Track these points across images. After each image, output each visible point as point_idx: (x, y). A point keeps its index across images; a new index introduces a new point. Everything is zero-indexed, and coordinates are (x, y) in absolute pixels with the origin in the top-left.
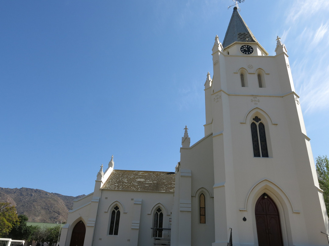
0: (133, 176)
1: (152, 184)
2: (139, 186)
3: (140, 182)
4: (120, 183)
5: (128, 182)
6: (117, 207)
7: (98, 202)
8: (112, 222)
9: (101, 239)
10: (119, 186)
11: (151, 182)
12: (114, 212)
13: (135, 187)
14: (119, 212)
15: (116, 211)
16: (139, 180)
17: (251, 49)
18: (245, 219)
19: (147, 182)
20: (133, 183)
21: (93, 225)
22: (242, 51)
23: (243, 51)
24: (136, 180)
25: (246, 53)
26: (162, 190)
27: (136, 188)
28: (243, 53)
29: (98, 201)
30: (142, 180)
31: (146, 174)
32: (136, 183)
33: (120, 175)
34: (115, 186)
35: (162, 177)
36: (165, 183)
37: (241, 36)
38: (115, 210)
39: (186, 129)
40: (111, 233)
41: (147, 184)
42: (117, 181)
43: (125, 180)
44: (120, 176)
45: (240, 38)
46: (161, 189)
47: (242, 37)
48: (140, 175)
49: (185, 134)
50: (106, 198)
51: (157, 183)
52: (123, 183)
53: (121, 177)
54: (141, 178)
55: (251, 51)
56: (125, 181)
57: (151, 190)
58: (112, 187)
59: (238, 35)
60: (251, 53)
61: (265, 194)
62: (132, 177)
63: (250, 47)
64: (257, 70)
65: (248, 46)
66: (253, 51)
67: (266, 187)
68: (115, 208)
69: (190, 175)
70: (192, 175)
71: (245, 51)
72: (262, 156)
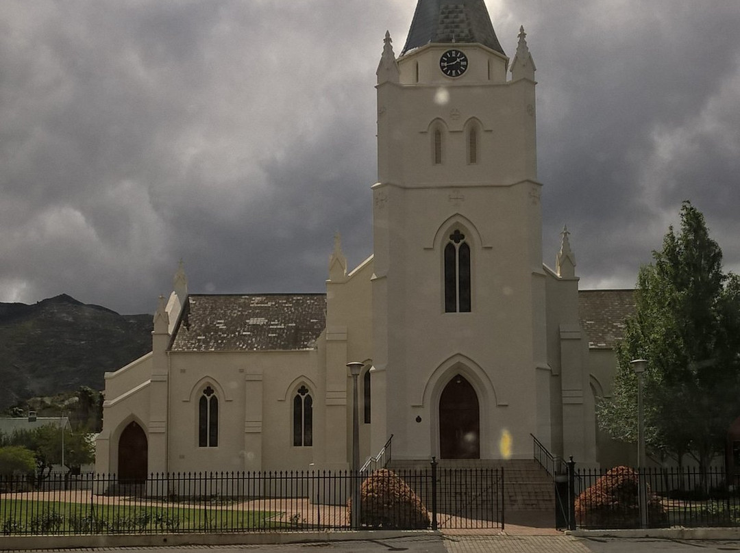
0: (239, 311)
1: (285, 331)
2: (254, 339)
3: (255, 326)
4: (210, 333)
5: (227, 329)
6: (209, 388)
7: (165, 381)
8: (203, 422)
9: (182, 457)
10: (209, 342)
11: (283, 327)
12: (203, 400)
13: (244, 341)
15: (208, 398)
16: (252, 321)
17: (463, 61)
18: (419, 420)
19: (272, 325)
20: (239, 332)
21: (163, 430)
22: (442, 68)
23: (444, 67)
24: (246, 323)
25: (451, 75)
26: (306, 347)
27: (248, 344)
28: (446, 72)
29: (166, 379)
30: (261, 321)
31: (269, 304)
32: (246, 329)
33: (205, 309)
34: (199, 340)
35: (309, 309)
36: (315, 327)
37: (447, 17)
38: (205, 395)
40: (202, 443)
41: (274, 331)
42: (200, 326)
43: (221, 323)
44: (207, 312)
46: (305, 343)
48: (254, 307)
50: (183, 371)
51: (296, 328)
52: (216, 332)
53: (209, 315)
54: (257, 315)
55: (463, 66)
56: (221, 326)
57: (284, 349)
58: (192, 344)
59: (443, 13)
60: (462, 72)
61: (459, 377)
62: (236, 314)
63: (462, 55)
64: (467, 121)
65: (457, 52)
66: (466, 67)
67: (459, 365)
68: (205, 392)
69: (344, 337)
70: (347, 337)
71: (451, 68)
72: (460, 311)
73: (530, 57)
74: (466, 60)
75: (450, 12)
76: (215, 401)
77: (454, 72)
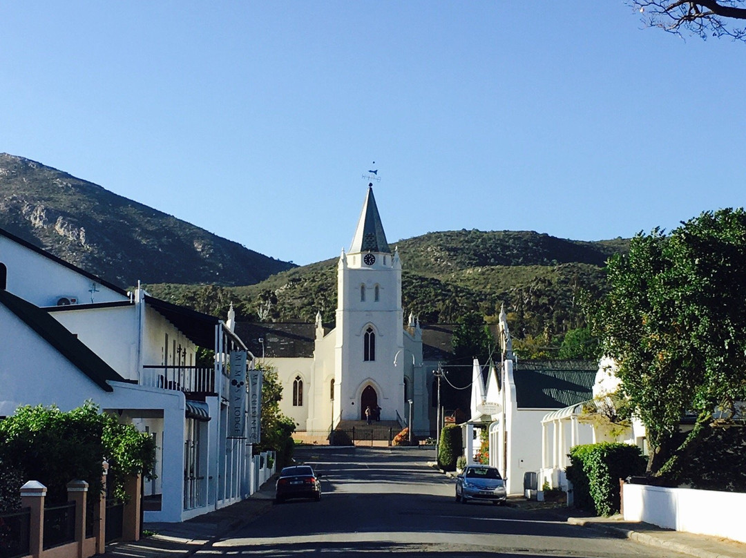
1: (289, 346)
2: (273, 351)
11: (287, 343)
13: (268, 352)
17: (373, 258)
18: (353, 404)
19: (281, 342)
22: (365, 261)
25: (368, 264)
31: (279, 329)
32: (268, 345)
41: (283, 346)
45: (366, 243)
46: (299, 354)
48: (271, 331)
51: (294, 345)
55: (373, 261)
59: (366, 236)
61: (369, 386)
64: (374, 284)
65: (371, 255)
67: (370, 382)
71: (368, 261)
72: (370, 360)
75: (369, 236)
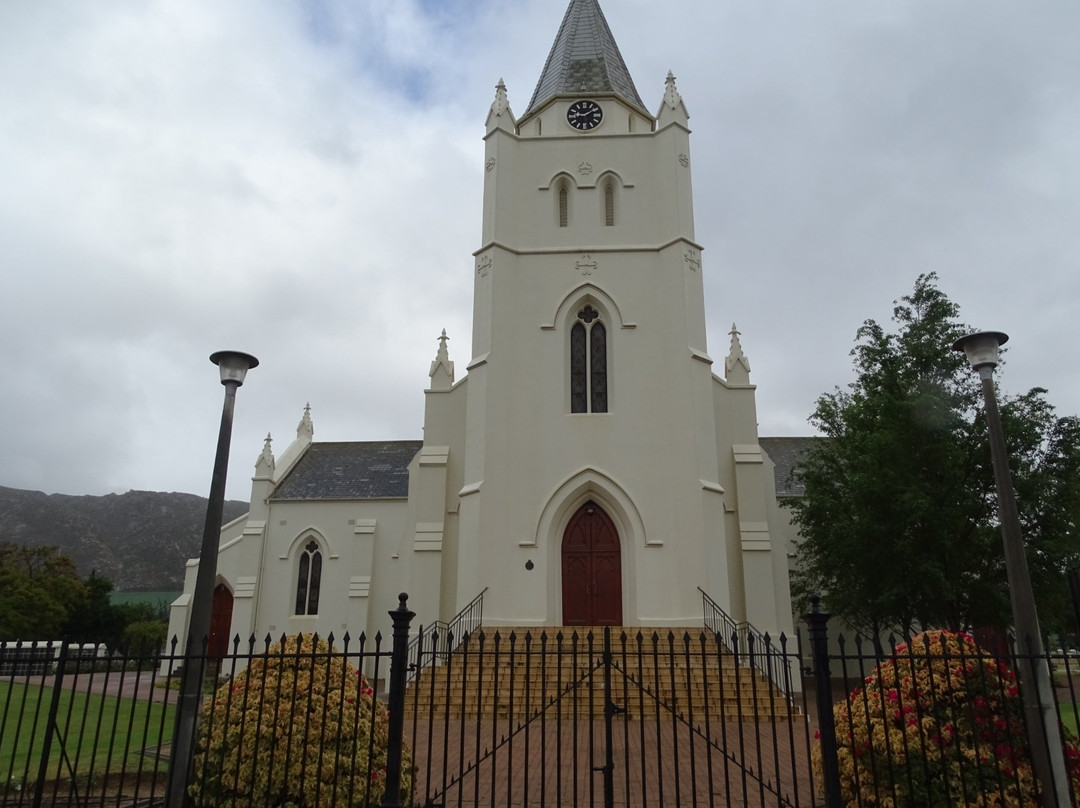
0: (363, 458)
2: (371, 486)
3: (377, 473)
4: (323, 480)
5: (344, 476)
6: (313, 542)
7: (260, 534)
8: (302, 584)
9: (273, 628)
10: (319, 490)
12: (305, 557)
13: (358, 487)
14: (318, 557)
15: (311, 555)
16: (374, 468)
17: (596, 112)
18: (530, 566)
20: (357, 479)
21: (252, 594)
22: (570, 120)
23: (573, 119)
24: (367, 470)
25: (581, 127)
27: (362, 491)
28: (575, 125)
29: (261, 531)
30: (386, 467)
32: (365, 476)
33: (326, 456)
37: (578, 72)
38: (308, 552)
39: (444, 338)
40: (300, 610)
41: (398, 477)
43: (339, 470)
45: (572, 80)
47: (579, 75)
48: (382, 455)
49: (439, 352)
50: (283, 523)
52: (330, 479)
54: (384, 462)
55: (596, 118)
56: (338, 474)
60: (595, 124)
61: (590, 503)
63: (595, 106)
64: (601, 176)
65: (589, 103)
66: (600, 119)
67: (590, 486)
68: (308, 547)
69: (444, 460)
70: (448, 460)
71: (580, 120)
72: (592, 411)
73: (681, 102)
74: (600, 111)
75: (581, 67)
76: (318, 558)
77: (584, 125)
